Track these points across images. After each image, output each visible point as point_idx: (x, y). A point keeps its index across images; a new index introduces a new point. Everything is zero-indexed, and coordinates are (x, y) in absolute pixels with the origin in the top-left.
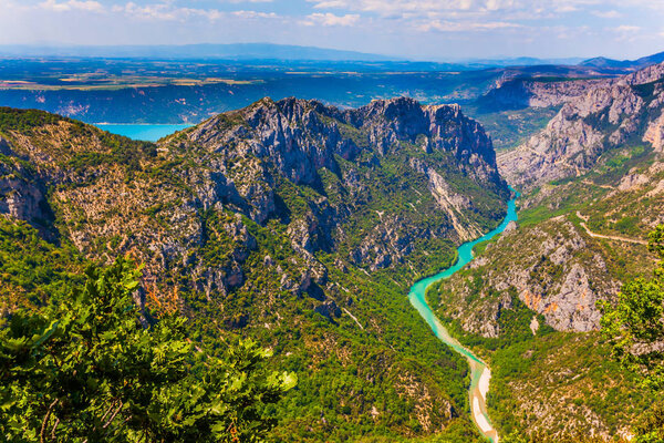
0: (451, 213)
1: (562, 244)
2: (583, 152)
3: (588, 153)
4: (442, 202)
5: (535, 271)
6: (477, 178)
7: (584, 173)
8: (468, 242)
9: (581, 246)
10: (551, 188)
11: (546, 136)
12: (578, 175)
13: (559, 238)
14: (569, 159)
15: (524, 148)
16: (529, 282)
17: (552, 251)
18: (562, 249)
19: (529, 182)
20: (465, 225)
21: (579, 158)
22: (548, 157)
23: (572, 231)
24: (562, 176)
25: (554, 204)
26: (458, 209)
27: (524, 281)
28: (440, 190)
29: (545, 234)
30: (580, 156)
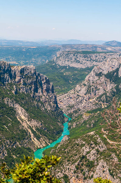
0: (30, 131)
1: (93, 148)
2: (105, 94)
3: (108, 94)
4: (24, 124)
5: (79, 165)
6: (46, 109)
7: (106, 106)
8: (40, 148)
9: (104, 149)
10: (88, 115)
11: (85, 85)
12: (103, 107)
13: (91, 144)
14: (98, 98)
15: (72, 92)
16: (75, 172)
17: (88, 153)
18: (93, 151)
19: (76, 112)
20: (38, 138)
21: (104, 98)
22: (86, 97)
23: (99, 140)
24: (94, 108)
25: (90, 125)
26: (34, 129)
27: (72, 171)
28: (23, 117)
29: (84, 143)
30: (104, 97)
